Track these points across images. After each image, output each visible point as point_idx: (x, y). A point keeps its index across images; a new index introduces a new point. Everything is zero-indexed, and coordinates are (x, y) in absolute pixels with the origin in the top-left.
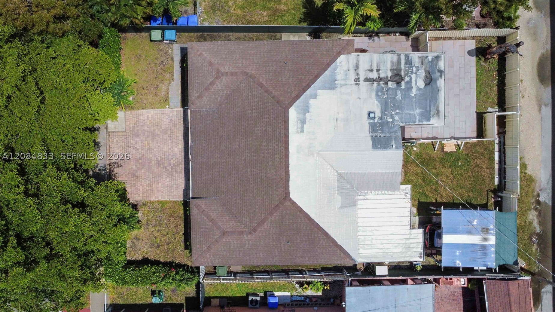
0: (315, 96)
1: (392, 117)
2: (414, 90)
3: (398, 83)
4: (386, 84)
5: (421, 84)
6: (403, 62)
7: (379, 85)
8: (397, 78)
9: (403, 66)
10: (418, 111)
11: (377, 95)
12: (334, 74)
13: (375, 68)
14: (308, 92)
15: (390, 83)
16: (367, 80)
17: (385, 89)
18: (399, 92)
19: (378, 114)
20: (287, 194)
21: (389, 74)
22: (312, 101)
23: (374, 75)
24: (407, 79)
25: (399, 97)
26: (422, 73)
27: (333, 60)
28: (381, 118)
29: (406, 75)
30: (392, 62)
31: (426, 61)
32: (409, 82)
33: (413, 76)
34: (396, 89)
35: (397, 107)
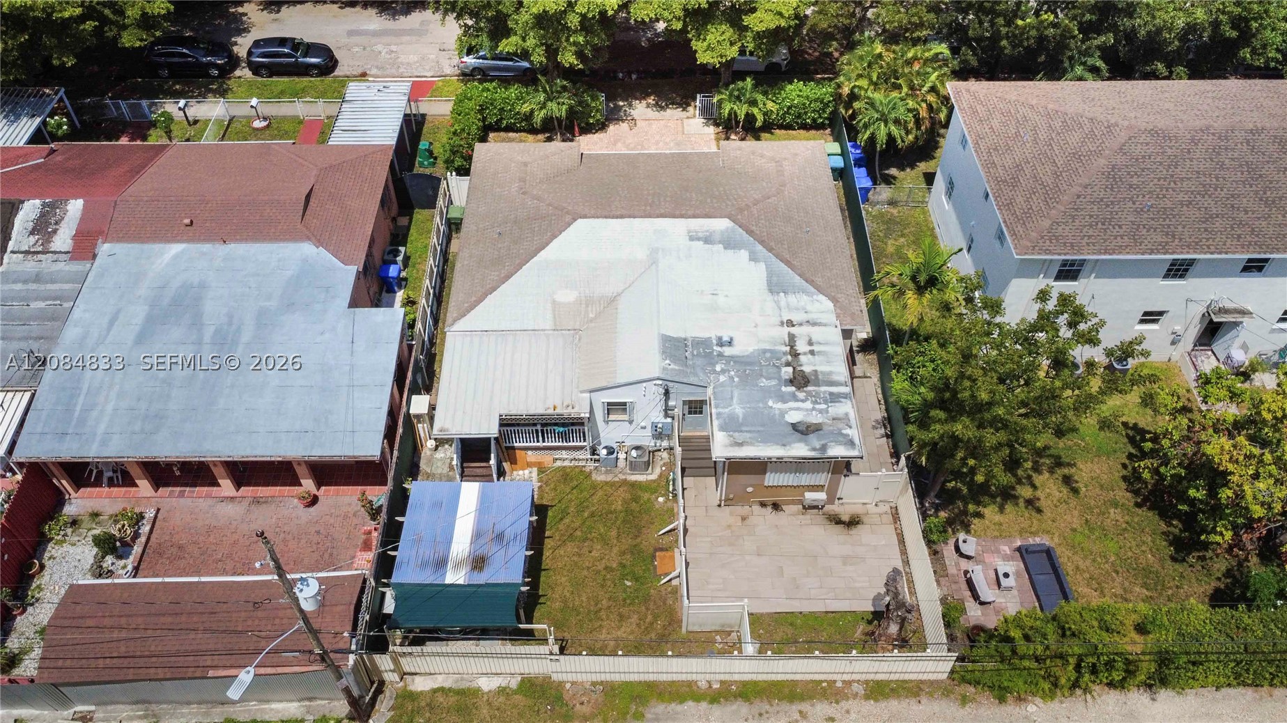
0: (753, 258)
1: (723, 371)
2: (780, 405)
3: (791, 382)
4: (788, 364)
5: (794, 417)
6: (834, 389)
7: (785, 354)
8: (800, 381)
9: (823, 389)
10: (739, 410)
11: (765, 351)
12: (797, 290)
13: (816, 348)
14: (759, 247)
15: (790, 369)
16: (792, 338)
17: (778, 363)
18: (774, 382)
19: (727, 351)
21: (807, 369)
22: (744, 254)
23: (801, 347)
24: (801, 395)
25: (764, 382)
26: (815, 418)
27: (820, 290)
28: (720, 355)
29: (809, 394)
30: (830, 373)
31: (841, 425)
32: (796, 399)
33: (808, 405)
34: (779, 379)
35: (745, 378)
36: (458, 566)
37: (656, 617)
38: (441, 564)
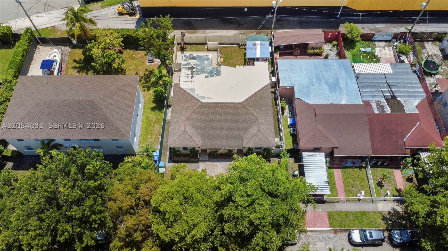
0: (197, 94)
1: (208, 70)
2: (197, 63)
3: (194, 68)
4: (194, 72)
5: (195, 61)
6: (185, 66)
7: (194, 74)
8: (192, 68)
9: (188, 66)
10: (206, 62)
11: (198, 75)
12: (189, 89)
13: (187, 76)
14: (196, 97)
15: (194, 71)
16: (192, 78)
17: (196, 72)
18: (198, 68)
19: (207, 75)
20: (240, 103)
21: (190, 71)
22: (199, 95)
23: (190, 76)
24: (192, 65)
25: (200, 68)
26: (191, 61)
27: (182, 89)
28: (208, 73)
29: (190, 65)
30: (185, 70)
31: (186, 59)
32: (194, 65)
33: (191, 63)
34: (196, 69)
35: (204, 68)
36: (258, 44)
37: (223, 52)
38: (261, 45)
